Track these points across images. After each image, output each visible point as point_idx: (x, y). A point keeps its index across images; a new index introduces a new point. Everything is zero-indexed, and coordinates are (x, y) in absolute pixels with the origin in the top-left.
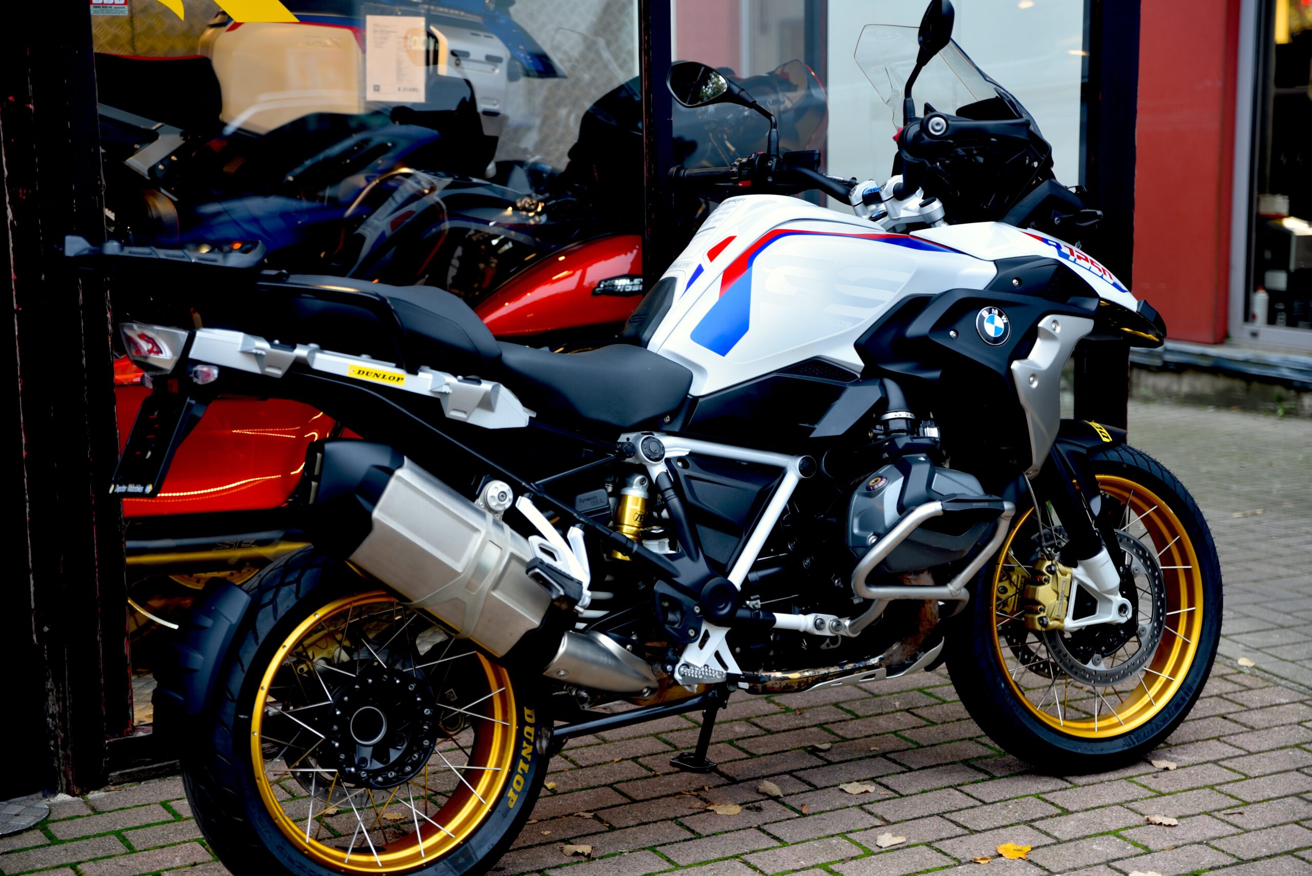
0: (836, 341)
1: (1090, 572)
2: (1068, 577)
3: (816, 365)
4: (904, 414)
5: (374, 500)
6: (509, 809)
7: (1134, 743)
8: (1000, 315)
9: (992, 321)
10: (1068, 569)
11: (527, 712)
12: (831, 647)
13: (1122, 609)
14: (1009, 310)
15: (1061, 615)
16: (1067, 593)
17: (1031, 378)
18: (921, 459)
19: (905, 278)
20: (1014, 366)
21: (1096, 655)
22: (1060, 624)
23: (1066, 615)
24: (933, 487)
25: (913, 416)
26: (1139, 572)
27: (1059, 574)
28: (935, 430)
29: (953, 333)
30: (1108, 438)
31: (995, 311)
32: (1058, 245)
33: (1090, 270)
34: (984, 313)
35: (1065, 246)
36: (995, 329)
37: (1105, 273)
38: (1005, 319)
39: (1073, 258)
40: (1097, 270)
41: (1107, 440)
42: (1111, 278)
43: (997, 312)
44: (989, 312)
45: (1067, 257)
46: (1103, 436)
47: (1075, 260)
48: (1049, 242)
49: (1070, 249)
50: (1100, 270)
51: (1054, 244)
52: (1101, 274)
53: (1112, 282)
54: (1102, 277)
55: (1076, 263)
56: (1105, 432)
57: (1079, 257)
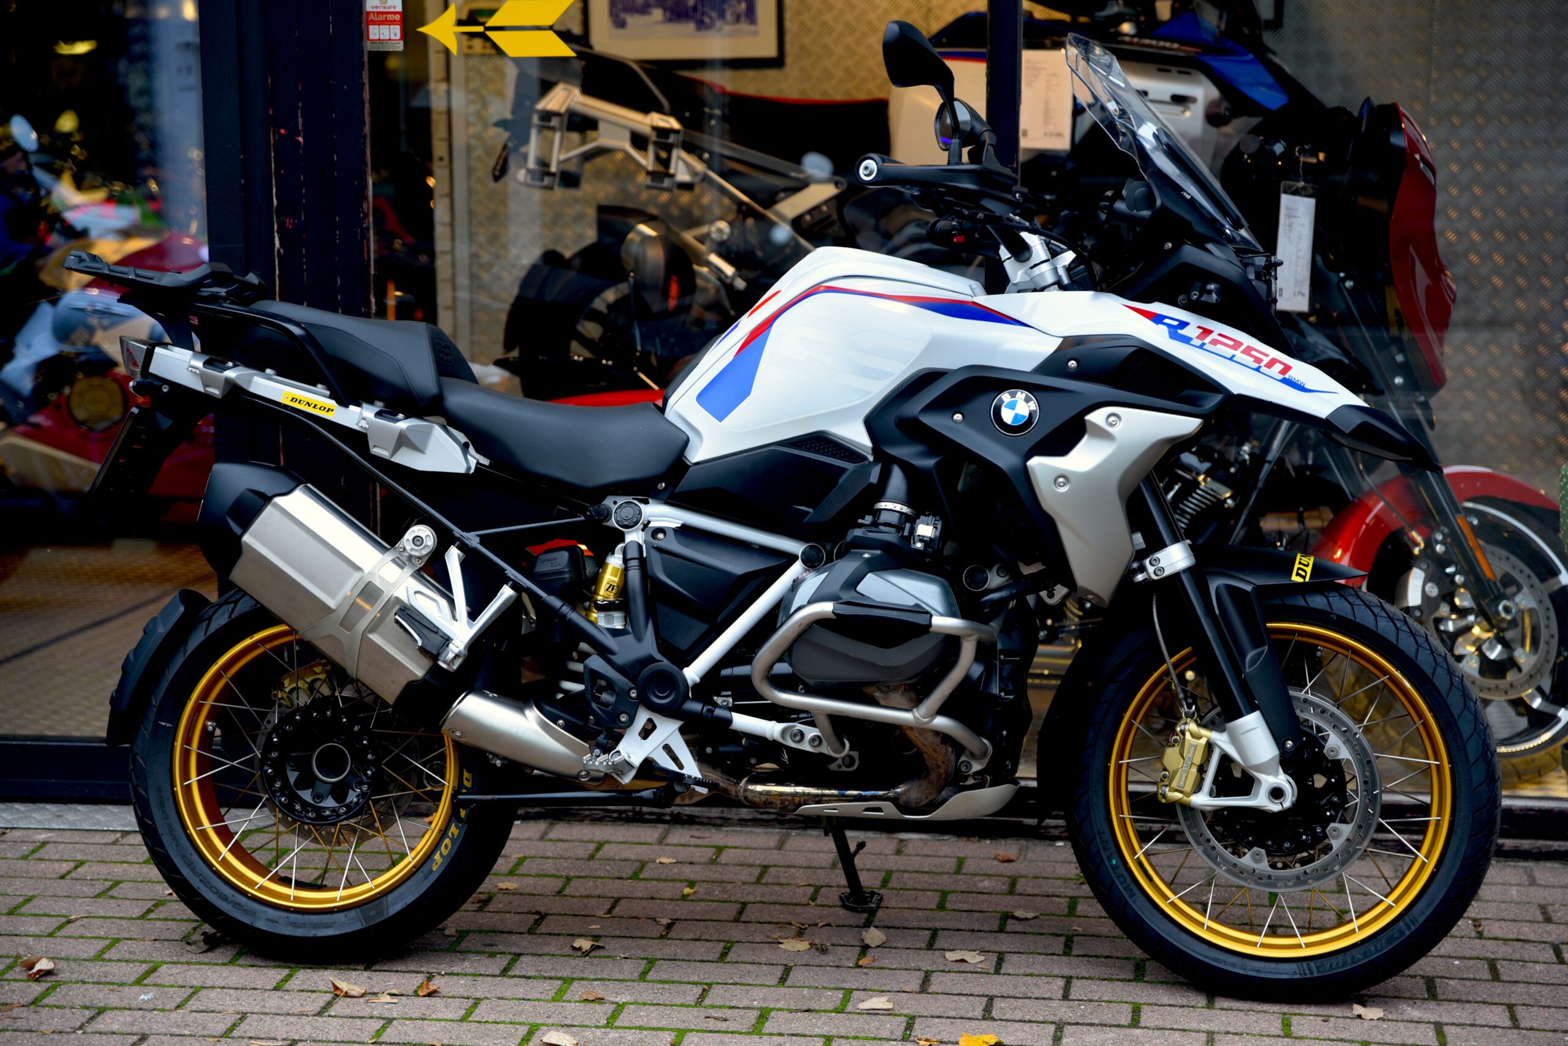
0: (843, 415)
1: (1234, 741)
2: (1203, 741)
3: (820, 441)
4: (898, 507)
5: (246, 525)
6: (431, 872)
7: (1311, 973)
8: (1027, 400)
9: (1012, 406)
10: (1205, 733)
11: (466, 775)
12: (844, 769)
13: (1277, 793)
14: (1044, 395)
15: (1188, 788)
16: (1198, 760)
17: (1061, 480)
18: (866, 556)
19: (917, 348)
20: (1035, 462)
21: (1255, 849)
22: (1185, 798)
23: (1198, 788)
24: (859, 588)
25: (905, 509)
26: (1337, 754)
27: (1188, 736)
28: (931, 527)
29: (958, 417)
30: (1304, 577)
31: (1021, 395)
32: (1183, 324)
33: (1231, 359)
34: (1006, 397)
35: (1199, 327)
36: (1016, 415)
37: (1270, 365)
38: (1033, 406)
39: (1198, 342)
40: (1249, 361)
41: (1300, 580)
42: (1283, 372)
43: (1024, 395)
44: (1013, 395)
45: (1186, 340)
46: (1298, 574)
47: (1204, 344)
48: (1166, 321)
49: (1207, 332)
50: (1258, 360)
51: (1176, 323)
52: (1256, 365)
53: (1281, 377)
54: (1258, 370)
55: (1201, 347)
56: (1309, 570)
57: (1214, 342)
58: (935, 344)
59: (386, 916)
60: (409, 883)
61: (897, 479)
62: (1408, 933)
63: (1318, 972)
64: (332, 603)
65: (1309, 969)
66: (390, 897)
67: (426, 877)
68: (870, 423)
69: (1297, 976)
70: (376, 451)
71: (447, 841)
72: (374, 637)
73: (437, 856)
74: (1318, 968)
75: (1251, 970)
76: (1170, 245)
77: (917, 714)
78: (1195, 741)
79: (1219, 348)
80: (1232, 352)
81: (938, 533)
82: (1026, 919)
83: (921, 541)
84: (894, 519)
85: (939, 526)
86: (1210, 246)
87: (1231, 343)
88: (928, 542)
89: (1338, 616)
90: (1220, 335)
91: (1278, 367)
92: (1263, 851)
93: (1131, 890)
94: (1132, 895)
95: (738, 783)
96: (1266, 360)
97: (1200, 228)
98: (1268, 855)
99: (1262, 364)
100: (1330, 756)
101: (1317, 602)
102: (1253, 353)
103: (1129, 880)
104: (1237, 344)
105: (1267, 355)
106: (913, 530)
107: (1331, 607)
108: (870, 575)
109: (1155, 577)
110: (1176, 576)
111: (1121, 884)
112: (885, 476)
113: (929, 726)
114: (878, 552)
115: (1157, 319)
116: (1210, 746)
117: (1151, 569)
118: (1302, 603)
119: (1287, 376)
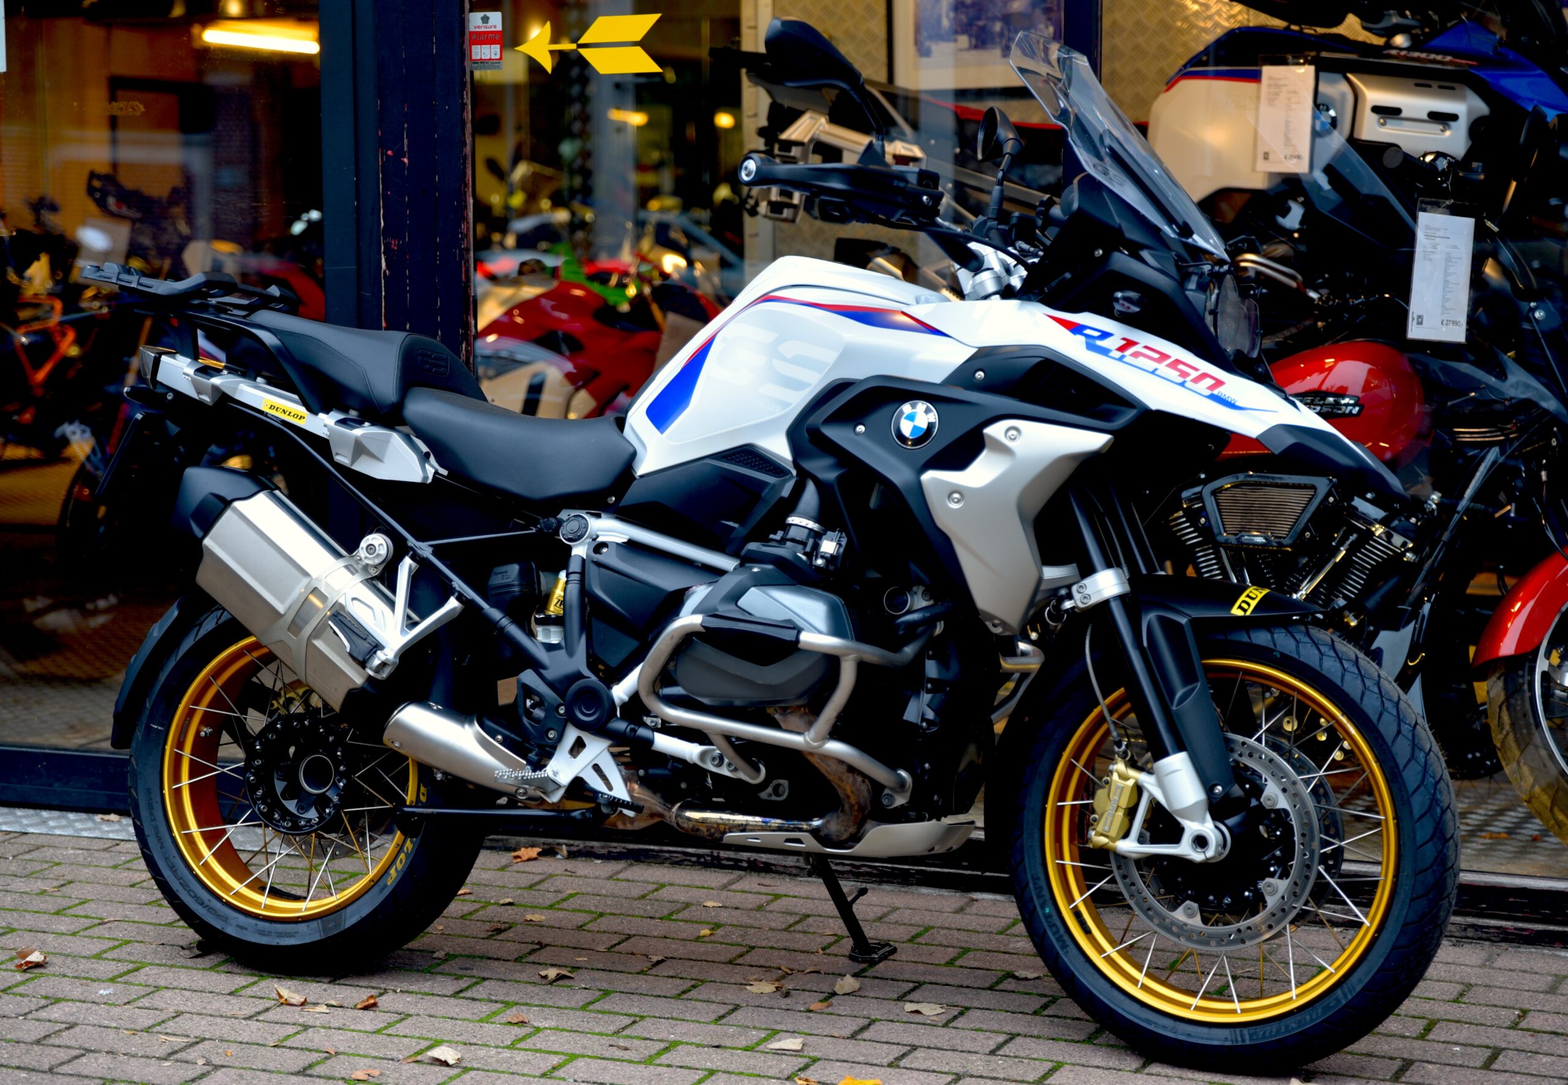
0: (766, 427)
1: (1161, 784)
2: (1131, 783)
3: (748, 454)
4: (807, 522)
5: (207, 528)
6: (386, 886)
7: (1243, 1040)
8: (927, 411)
9: (911, 418)
10: (1132, 773)
11: (423, 789)
12: (774, 798)
13: (1201, 841)
14: (947, 408)
15: (1113, 833)
16: (1124, 803)
17: (956, 495)
18: (755, 570)
19: (829, 357)
20: (929, 476)
21: (1188, 902)
22: (1111, 844)
23: (1126, 836)
24: (741, 603)
25: (811, 525)
26: (1275, 803)
27: (1115, 777)
28: (834, 544)
29: (861, 428)
30: (1245, 610)
31: (922, 406)
32: (1105, 335)
33: (1153, 372)
34: (906, 408)
35: (1124, 339)
36: (915, 428)
37: (1196, 380)
38: (933, 417)
39: (1118, 354)
40: (1174, 374)
41: (1240, 613)
42: (1211, 388)
43: (924, 407)
44: (913, 407)
45: (1105, 352)
46: (1240, 607)
47: (1123, 357)
48: (1088, 332)
49: (1130, 343)
50: (1184, 374)
51: (1097, 334)
52: (1181, 380)
53: (1208, 392)
54: (1182, 384)
55: (1121, 359)
56: (1253, 603)
57: (1136, 355)
58: (848, 353)
59: (342, 929)
60: (367, 896)
61: (810, 494)
62: (1344, 1002)
63: (1251, 1039)
64: (281, 608)
65: (1242, 1036)
66: (349, 910)
67: (381, 891)
68: (792, 434)
69: (1228, 1043)
70: (339, 459)
71: (402, 856)
72: (319, 643)
73: (393, 871)
74: (1251, 1035)
75: (1181, 1033)
76: (1101, 252)
77: (808, 739)
78: (1122, 783)
79: (1141, 361)
80: (1154, 365)
81: (842, 550)
82: (1026, 979)
83: (823, 557)
84: (801, 535)
85: (844, 543)
86: (1145, 254)
87: (1156, 356)
88: (831, 559)
89: (1282, 654)
90: (1146, 347)
91: (1209, 382)
92: (1195, 905)
93: (1064, 941)
94: (1064, 946)
95: (670, 809)
96: (1194, 374)
97: (1132, 233)
98: (1202, 912)
99: (1188, 379)
100: (1267, 805)
101: (1261, 638)
102: (1181, 367)
103: (1062, 930)
104: (1164, 356)
105: (1196, 369)
106: (816, 546)
107: (1275, 645)
108: (753, 589)
109: (1081, 606)
110: (1105, 604)
111: (1054, 934)
112: (798, 491)
113: (820, 751)
114: (770, 567)
115: (1076, 329)
116: (1139, 789)
117: (1077, 596)
118: (1245, 639)
119: (1216, 392)
